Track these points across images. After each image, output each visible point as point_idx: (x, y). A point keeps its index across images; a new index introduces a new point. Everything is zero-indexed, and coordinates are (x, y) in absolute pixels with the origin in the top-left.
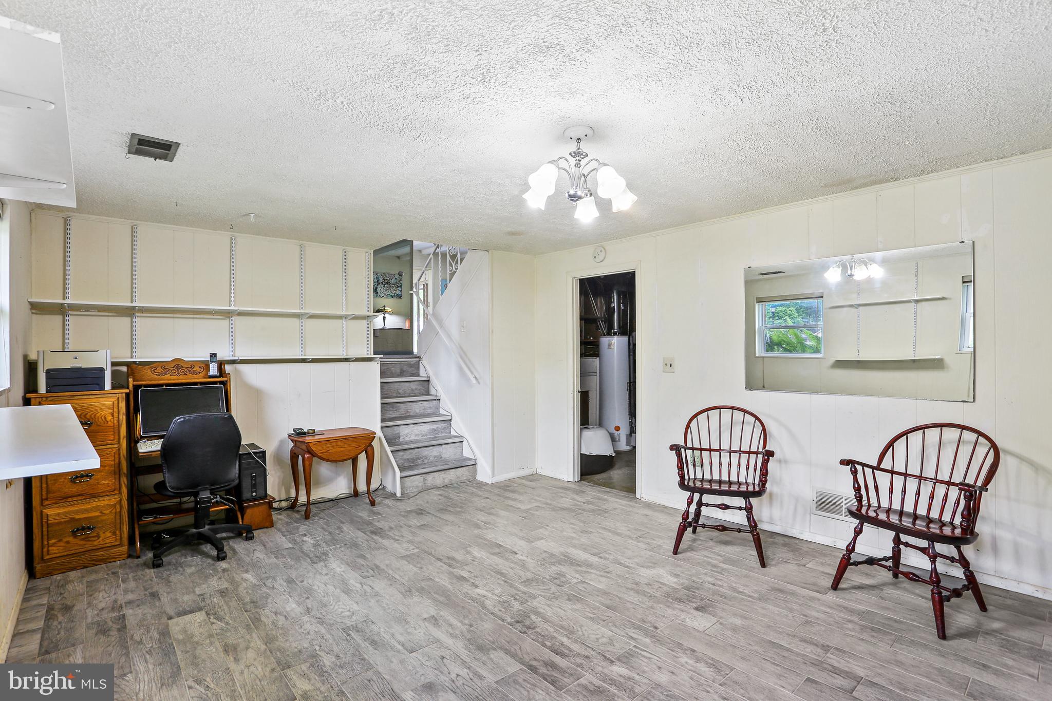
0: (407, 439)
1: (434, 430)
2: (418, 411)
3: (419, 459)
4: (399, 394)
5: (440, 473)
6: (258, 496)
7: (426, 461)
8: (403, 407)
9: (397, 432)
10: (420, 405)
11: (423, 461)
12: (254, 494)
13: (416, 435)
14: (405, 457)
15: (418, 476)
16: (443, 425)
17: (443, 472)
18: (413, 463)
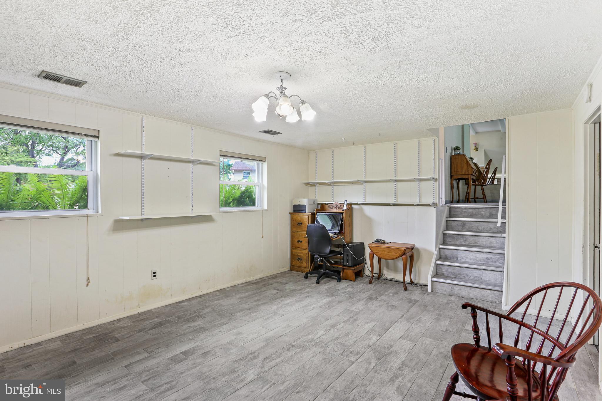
0: (463, 260)
1: (488, 259)
2: (484, 243)
3: (460, 274)
4: (479, 230)
5: (466, 288)
6: (349, 265)
7: (467, 278)
8: (472, 239)
9: (455, 254)
10: (487, 239)
11: (464, 277)
12: (348, 264)
13: (471, 259)
14: (449, 270)
15: (447, 284)
16: (497, 257)
17: (468, 288)
18: (456, 276)
